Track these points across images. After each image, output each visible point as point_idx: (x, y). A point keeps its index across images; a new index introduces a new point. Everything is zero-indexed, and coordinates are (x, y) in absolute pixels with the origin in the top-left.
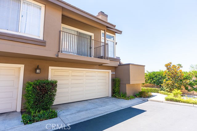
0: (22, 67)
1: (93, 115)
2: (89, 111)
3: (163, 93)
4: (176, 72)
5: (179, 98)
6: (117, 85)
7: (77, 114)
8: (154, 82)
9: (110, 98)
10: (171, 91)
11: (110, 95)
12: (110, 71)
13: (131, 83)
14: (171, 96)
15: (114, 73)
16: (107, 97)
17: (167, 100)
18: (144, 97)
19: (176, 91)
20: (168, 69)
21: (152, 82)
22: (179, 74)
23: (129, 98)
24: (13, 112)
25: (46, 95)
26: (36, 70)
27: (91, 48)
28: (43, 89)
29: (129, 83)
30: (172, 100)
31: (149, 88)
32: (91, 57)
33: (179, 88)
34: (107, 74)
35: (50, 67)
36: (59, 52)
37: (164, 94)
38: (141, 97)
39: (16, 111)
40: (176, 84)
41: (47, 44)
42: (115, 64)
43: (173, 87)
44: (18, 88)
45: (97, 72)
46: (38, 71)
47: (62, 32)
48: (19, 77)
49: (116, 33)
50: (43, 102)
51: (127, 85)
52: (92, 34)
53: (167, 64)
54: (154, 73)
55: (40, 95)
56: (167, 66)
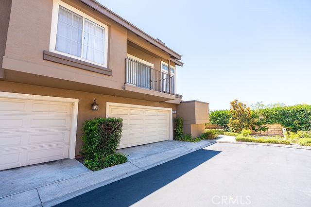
0: (76, 101)
1: (165, 158)
2: (159, 155)
3: (229, 135)
4: (243, 110)
5: (249, 138)
6: (180, 126)
7: (148, 158)
8: (218, 123)
9: (172, 141)
10: (237, 131)
11: (172, 138)
12: (171, 109)
13: (196, 123)
14: (240, 136)
15: (175, 112)
16: (169, 141)
17: (238, 140)
18: (211, 139)
19: (244, 131)
20: (234, 107)
21: (216, 122)
22: (247, 112)
23: (194, 140)
24: (64, 159)
25: (111, 135)
26: (93, 105)
27: (150, 81)
28: (108, 129)
29: (195, 123)
30: (243, 140)
31: (212, 129)
32: (151, 89)
33: (247, 127)
34: (167, 113)
35: (108, 103)
36: (125, 83)
37: (231, 135)
38: (207, 139)
39: (68, 159)
40: (244, 124)
41: (113, 74)
42: (177, 101)
43: (240, 127)
44: (70, 129)
45: (157, 111)
46: (96, 107)
47: (127, 60)
48: (71, 115)
49: (176, 64)
50: (108, 144)
51: (192, 126)
52: (152, 65)
53: (233, 101)
54: (217, 113)
55: (106, 135)
56: (232, 103)
